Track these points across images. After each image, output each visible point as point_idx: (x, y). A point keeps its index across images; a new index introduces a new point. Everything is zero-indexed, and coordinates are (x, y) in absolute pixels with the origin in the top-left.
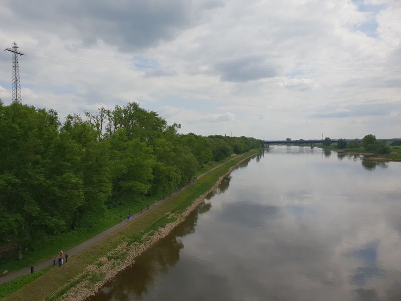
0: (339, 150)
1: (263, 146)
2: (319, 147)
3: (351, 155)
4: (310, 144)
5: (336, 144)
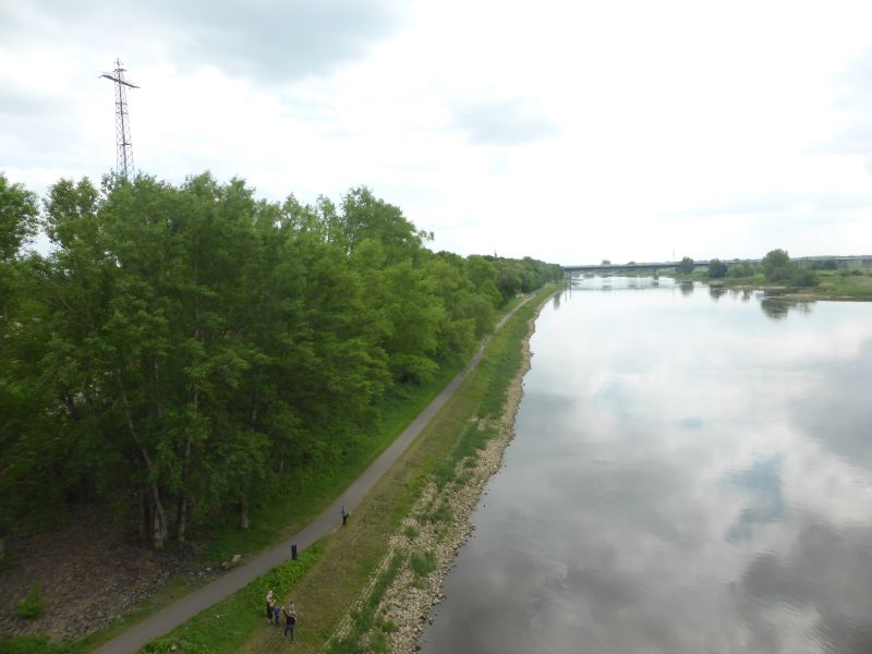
5: (705, 269)
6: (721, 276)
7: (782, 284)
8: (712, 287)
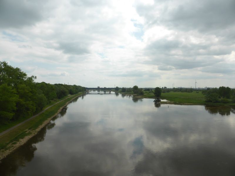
0: (122, 93)
1: (85, 90)
2: (113, 91)
3: (128, 95)
4: (109, 90)
5: (121, 90)
6: (124, 91)
7: (136, 94)
8: (122, 94)
